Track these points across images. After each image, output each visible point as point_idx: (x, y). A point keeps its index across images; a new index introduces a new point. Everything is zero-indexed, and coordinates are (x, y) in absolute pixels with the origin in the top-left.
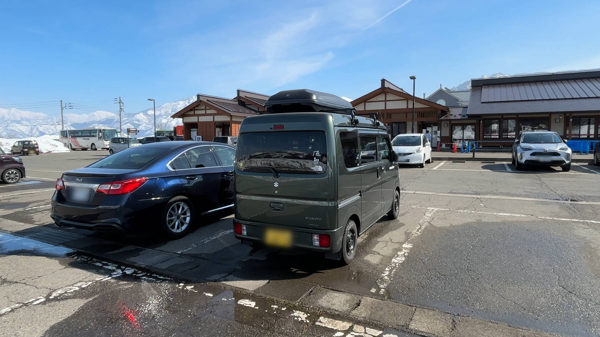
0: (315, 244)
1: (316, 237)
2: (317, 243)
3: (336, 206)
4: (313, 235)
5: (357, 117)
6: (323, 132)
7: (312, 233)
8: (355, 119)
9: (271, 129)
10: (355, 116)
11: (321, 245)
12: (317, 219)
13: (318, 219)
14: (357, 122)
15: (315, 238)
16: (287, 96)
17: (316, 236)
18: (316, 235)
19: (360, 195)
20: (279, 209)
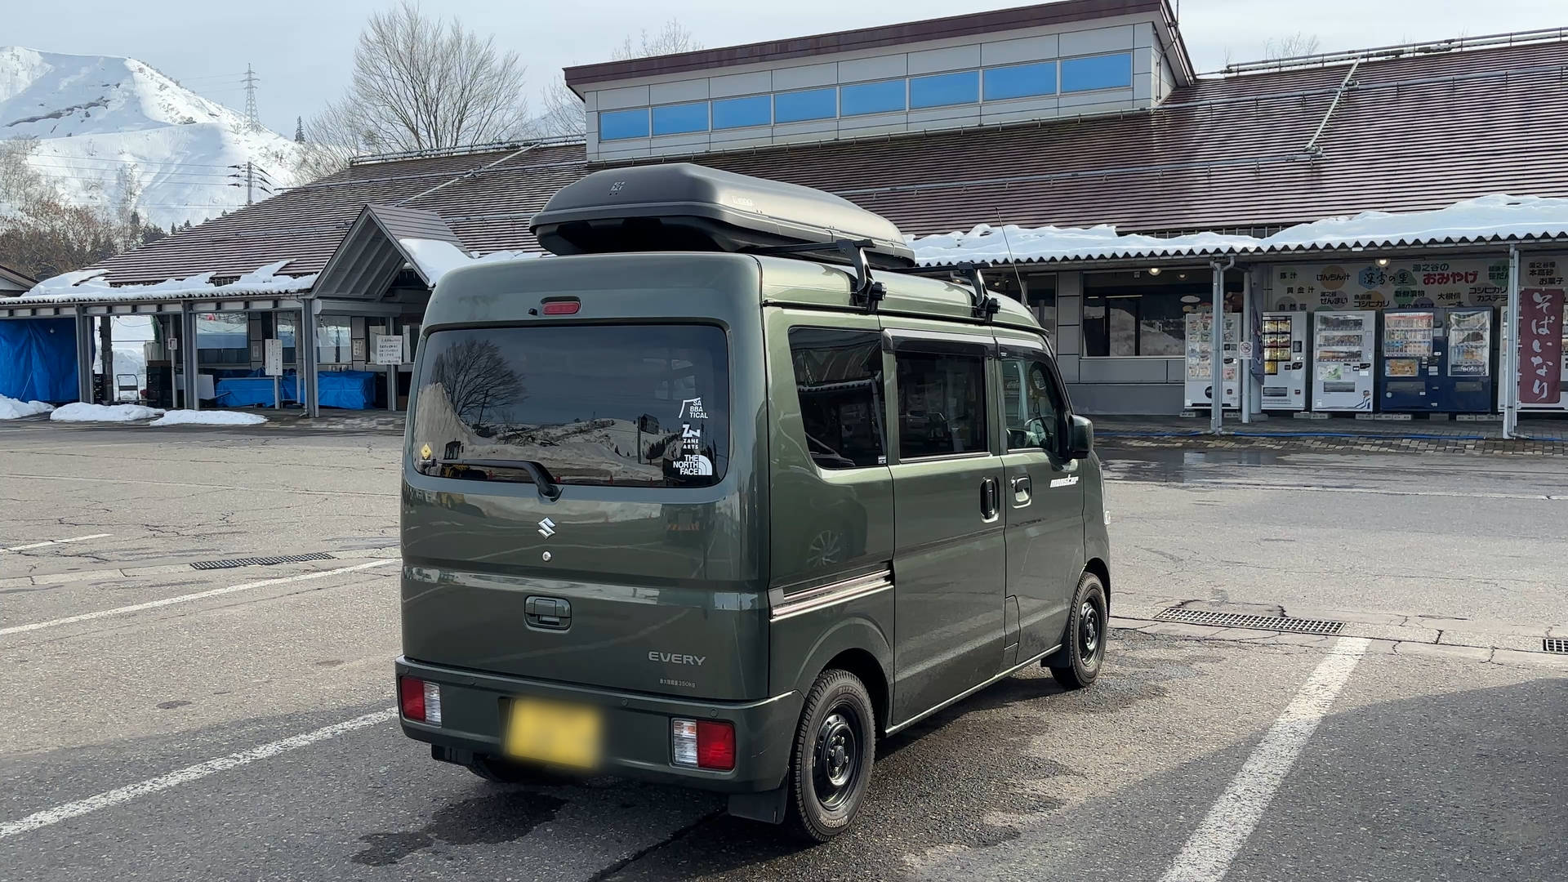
0: (685, 757)
1: (686, 731)
2: (690, 755)
3: (765, 610)
4: (676, 721)
5: (878, 276)
6: (718, 326)
7: (671, 716)
8: (869, 283)
9: (534, 312)
10: (871, 271)
11: (703, 762)
12: (691, 660)
13: (694, 660)
14: (877, 293)
15: (686, 733)
16: (614, 189)
17: (689, 728)
18: (687, 724)
19: (890, 578)
20: (557, 624)
